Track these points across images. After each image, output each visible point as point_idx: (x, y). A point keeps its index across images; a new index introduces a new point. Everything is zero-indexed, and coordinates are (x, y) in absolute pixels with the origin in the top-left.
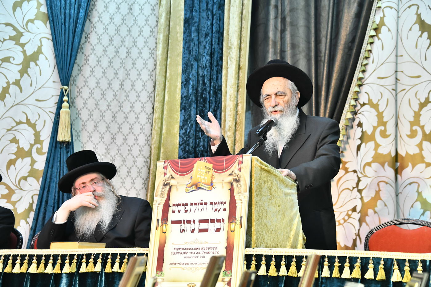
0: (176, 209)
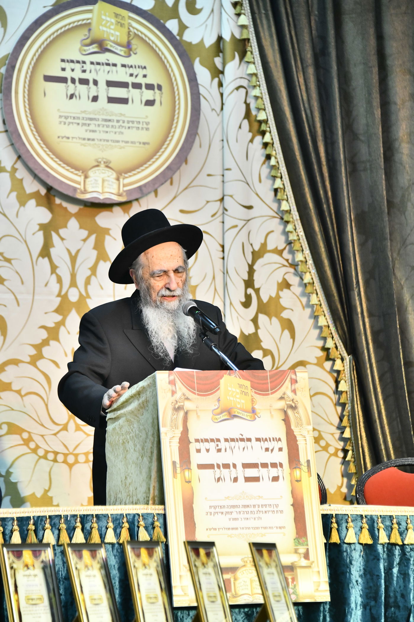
0: (203, 446)
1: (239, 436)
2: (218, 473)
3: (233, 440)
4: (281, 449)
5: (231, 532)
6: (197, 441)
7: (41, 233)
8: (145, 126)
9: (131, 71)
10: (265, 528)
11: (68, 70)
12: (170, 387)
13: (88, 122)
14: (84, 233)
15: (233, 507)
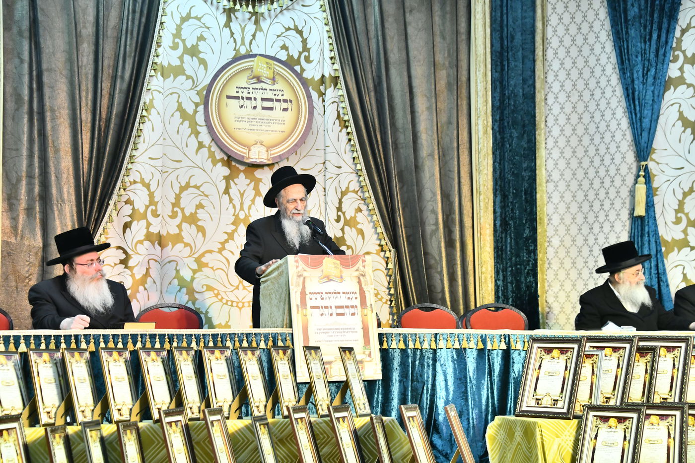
0: (313, 296)
1: (333, 291)
2: (321, 311)
3: (330, 293)
4: (356, 298)
5: (328, 342)
6: (310, 293)
7: (225, 181)
8: (282, 122)
9: (275, 92)
10: (347, 341)
11: (240, 92)
12: (295, 263)
13: (251, 120)
14: (248, 181)
15: (330, 329)
